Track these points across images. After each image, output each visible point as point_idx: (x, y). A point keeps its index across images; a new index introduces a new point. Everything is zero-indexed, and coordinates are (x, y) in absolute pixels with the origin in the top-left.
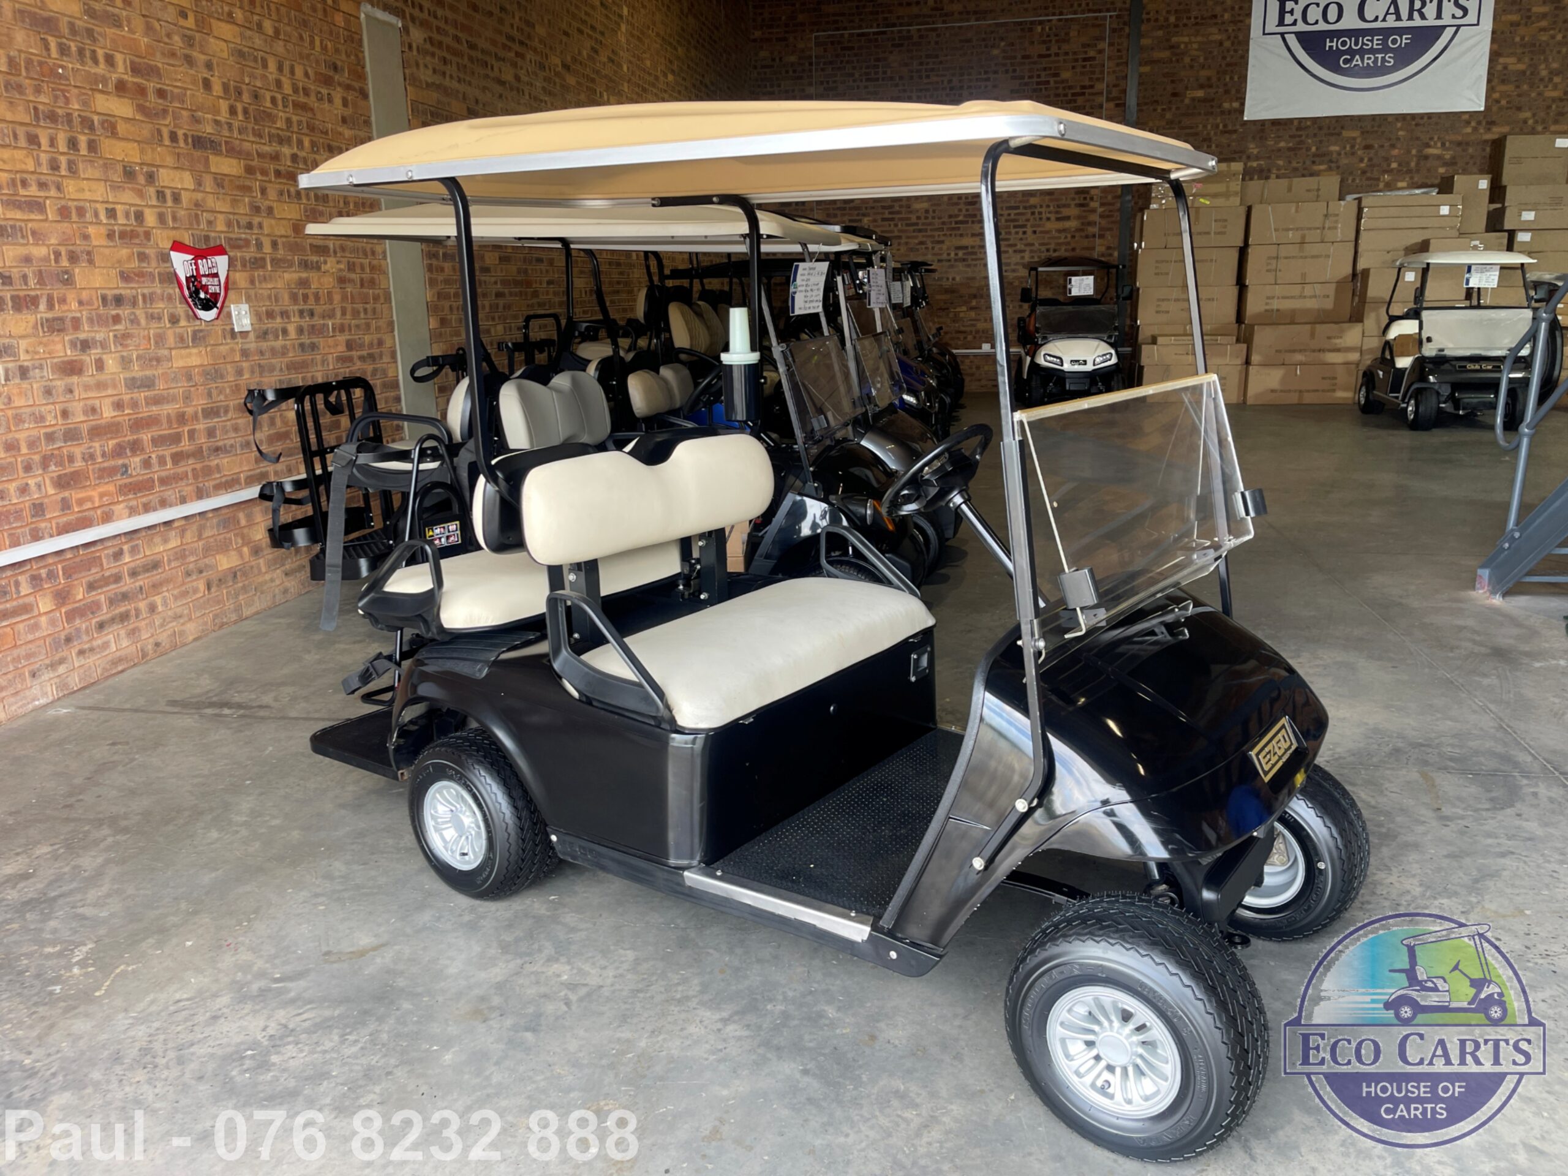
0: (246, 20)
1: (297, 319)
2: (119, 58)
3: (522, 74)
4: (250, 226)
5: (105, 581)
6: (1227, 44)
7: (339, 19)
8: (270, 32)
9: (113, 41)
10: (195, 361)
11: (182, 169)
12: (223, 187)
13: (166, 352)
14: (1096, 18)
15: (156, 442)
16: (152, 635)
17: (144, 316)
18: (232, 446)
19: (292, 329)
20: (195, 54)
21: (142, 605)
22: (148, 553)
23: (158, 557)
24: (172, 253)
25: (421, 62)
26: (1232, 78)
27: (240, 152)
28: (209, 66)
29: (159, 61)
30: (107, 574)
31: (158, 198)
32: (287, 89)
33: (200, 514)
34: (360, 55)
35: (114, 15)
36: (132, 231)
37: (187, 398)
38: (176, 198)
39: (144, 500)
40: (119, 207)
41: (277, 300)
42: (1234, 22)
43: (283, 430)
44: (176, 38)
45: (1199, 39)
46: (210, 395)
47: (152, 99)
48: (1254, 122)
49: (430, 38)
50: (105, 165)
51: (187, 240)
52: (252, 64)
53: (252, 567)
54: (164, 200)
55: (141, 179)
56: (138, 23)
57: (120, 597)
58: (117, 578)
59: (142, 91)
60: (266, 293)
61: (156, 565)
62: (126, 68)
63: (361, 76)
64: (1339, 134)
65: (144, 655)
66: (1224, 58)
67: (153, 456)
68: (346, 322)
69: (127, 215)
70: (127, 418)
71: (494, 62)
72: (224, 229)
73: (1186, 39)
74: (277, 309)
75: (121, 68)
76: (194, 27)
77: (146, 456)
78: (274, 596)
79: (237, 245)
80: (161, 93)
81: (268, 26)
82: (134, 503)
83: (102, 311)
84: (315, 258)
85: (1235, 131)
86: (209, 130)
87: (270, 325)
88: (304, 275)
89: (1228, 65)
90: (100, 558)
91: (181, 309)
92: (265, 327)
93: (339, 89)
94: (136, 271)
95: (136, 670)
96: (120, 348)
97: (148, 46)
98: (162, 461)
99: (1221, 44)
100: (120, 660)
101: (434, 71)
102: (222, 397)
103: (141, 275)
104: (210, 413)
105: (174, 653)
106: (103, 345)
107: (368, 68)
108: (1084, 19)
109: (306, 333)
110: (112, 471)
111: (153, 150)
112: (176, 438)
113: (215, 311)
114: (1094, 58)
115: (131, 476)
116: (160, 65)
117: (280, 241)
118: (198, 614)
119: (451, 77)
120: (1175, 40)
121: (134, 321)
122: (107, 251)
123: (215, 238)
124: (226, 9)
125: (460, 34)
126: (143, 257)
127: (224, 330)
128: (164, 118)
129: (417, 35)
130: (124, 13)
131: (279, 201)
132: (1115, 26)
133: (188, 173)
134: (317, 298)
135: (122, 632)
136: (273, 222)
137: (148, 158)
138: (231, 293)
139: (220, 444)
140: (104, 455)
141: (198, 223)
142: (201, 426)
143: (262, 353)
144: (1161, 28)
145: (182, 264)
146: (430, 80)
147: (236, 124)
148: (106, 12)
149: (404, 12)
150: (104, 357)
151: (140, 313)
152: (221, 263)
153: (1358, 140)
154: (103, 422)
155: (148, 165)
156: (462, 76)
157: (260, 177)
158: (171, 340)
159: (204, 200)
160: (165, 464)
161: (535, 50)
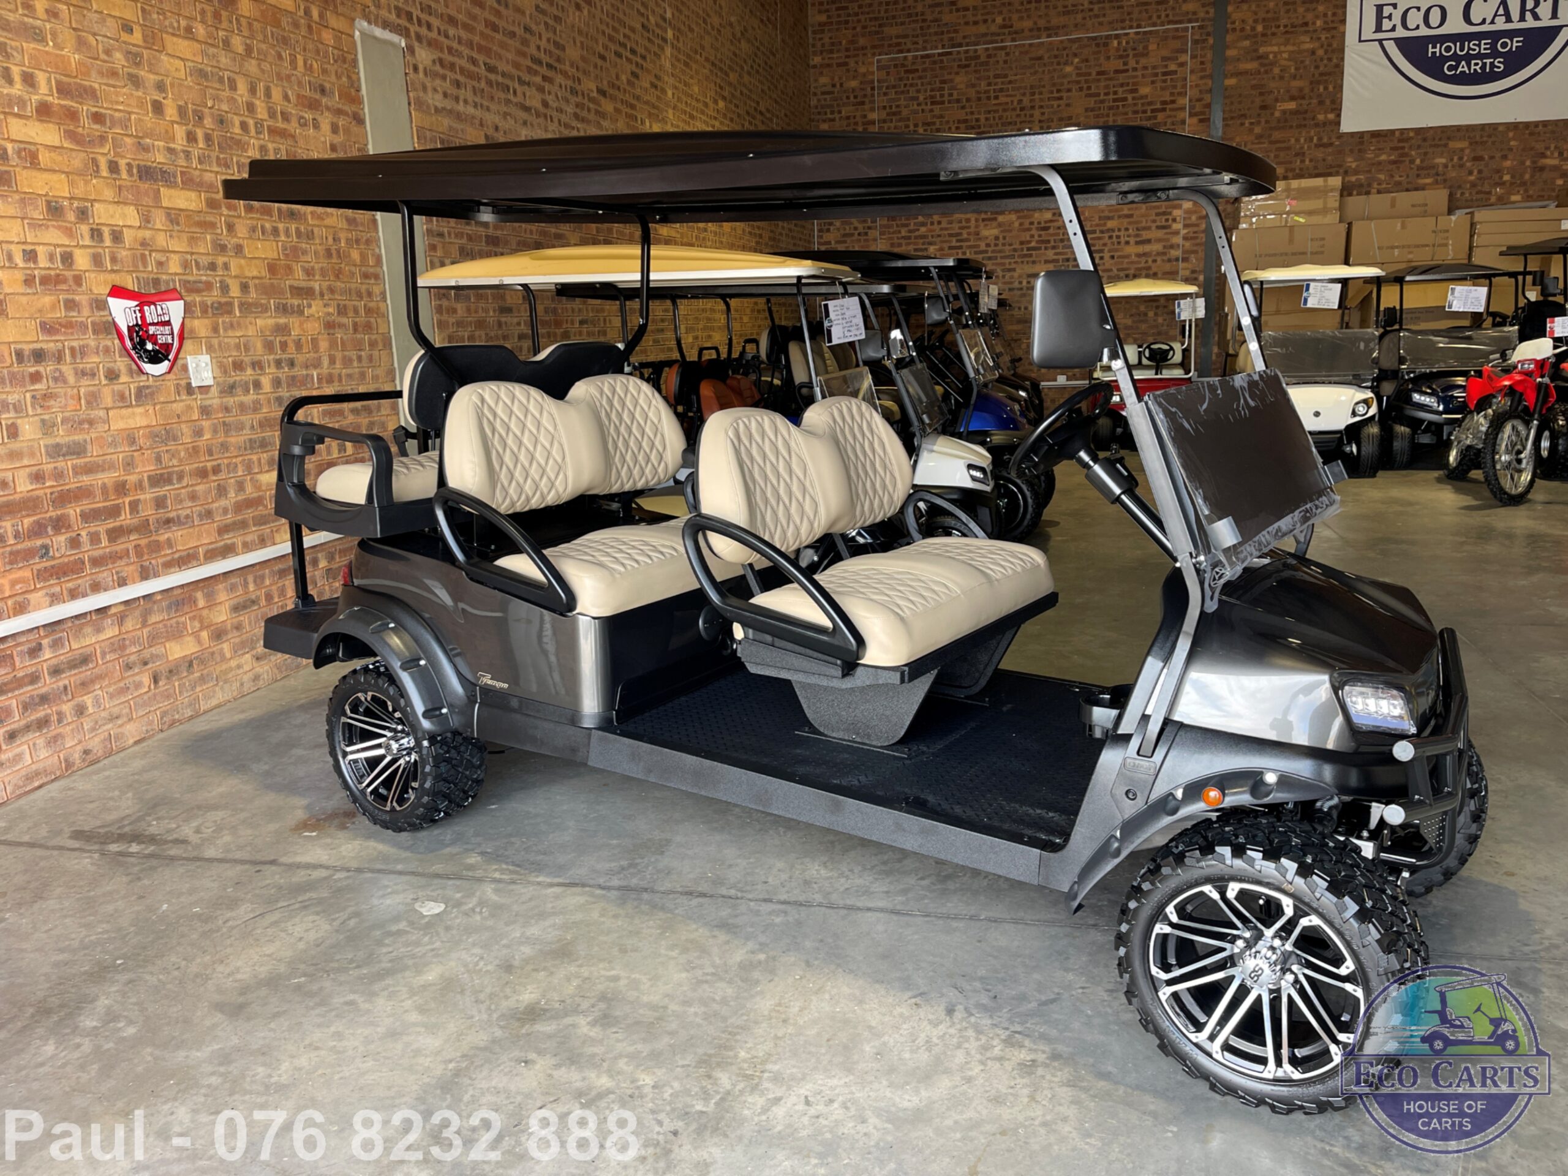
0: (210, 35)
1: (273, 370)
2: (41, 77)
3: (550, 99)
4: (212, 267)
5: (19, 683)
6: (1321, 52)
7: (328, 37)
8: (240, 49)
9: (31, 57)
10: (140, 421)
11: (125, 204)
12: (178, 224)
13: (102, 413)
14: (1177, 30)
15: (86, 517)
16: (80, 742)
17: (72, 372)
18: (187, 517)
19: (266, 382)
20: (142, 73)
21: (67, 708)
22: (75, 646)
23: (89, 650)
24: (111, 300)
25: (429, 85)
26: (1326, 88)
27: (201, 184)
28: (160, 87)
29: (95, 82)
30: (20, 674)
31: (92, 237)
32: (262, 113)
33: (144, 597)
34: (354, 77)
35: (34, 28)
36: (58, 275)
37: (129, 464)
38: (117, 237)
39: (70, 585)
40: (40, 249)
41: (247, 349)
42: (1328, 30)
43: (255, 495)
44: (118, 55)
45: (1290, 48)
46: (158, 459)
47: (87, 126)
48: (1352, 134)
49: (441, 61)
50: (23, 200)
51: (130, 284)
52: (217, 86)
53: (213, 654)
54: (102, 240)
55: (71, 216)
56: (67, 37)
57: (37, 700)
58: (34, 678)
59: (73, 115)
60: (233, 341)
61: (85, 660)
62: (51, 89)
63: (357, 100)
64: (1446, 145)
65: (69, 764)
66: (1317, 67)
67: (84, 533)
68: (336, 372)
69: (51, 257)
70: (48, 491)
71: (517, 85)
72: (180, 271)
73: (1275, 49)
74: (247, 359)
75: (43, 88)
76: (141, 43)
77: (74, 535)
78: (242, 684)
79: (193, 288)
80: (98, 118)
81: (237, 43)
82: (57, 589)
83: (16, 368)
84: (296, 302)
85: (1331, 144)
86: (160, 158)
87: (237, 377)
88: (282, 321)
89: (1321, 74)
90: (11, 656)
91: (121, 364)
92: (232, 380)
93: (327, 114)
94: (63, 321)
95: (56, 785)
96: (39, 411)
97: (80, 63)
98: (95, 538)
99: (1313, 53)
100: (37, 774)
101: (445, 95)
102: (175, 462)
103: (69, 325)
104: (157, 480)
105: (106, 762)
106: (18, 408)
107: (364, 91)
108: (1165, 31)
109: (284, 385)
110: (29, 554)
111: (86, 182)
112: (115, 512)
113: (165, 365)
114: (1175, 72)
115: (53, 558)
116: (96, 86)
117: (251, 283)
118: (141, 713)
119: (466, 102)
120: (1262, 50)
121: (60, 378)
122: (24, 300)
123: (167, 282)
124: (183, 23)
125: (475, 55)
126: (71, 305)
127: (178, 386)
128: (102, 145)
129: (424, 56)
130: (48, 26)
131: (251, 238)
132: (1197, 37)
133: (132, 208)
134: (298, 345)
135: (41, 742)
136: (243, 262)
137: (79, 192)
138: (188, 345)
139: (172, 515)
140: (17, 535)
141: (145, 265)
142: (147, 496)
143: (227, 409)
144: (1247, 38)
145: (122, 312)
146: (439, 105)
147: (196, 153)
148: (24, 24)
149: (407, 30)
150: (19, 421)
151: (67, 370)
152: (175, 310)
153: (1467, 151)
154: (17, 497)
155: (80, 199)
156: (478, 100)
157: (225, 211)
158: (108, 401)
159: (153, 238)
160: (99, 541)
161: (565, 74)
